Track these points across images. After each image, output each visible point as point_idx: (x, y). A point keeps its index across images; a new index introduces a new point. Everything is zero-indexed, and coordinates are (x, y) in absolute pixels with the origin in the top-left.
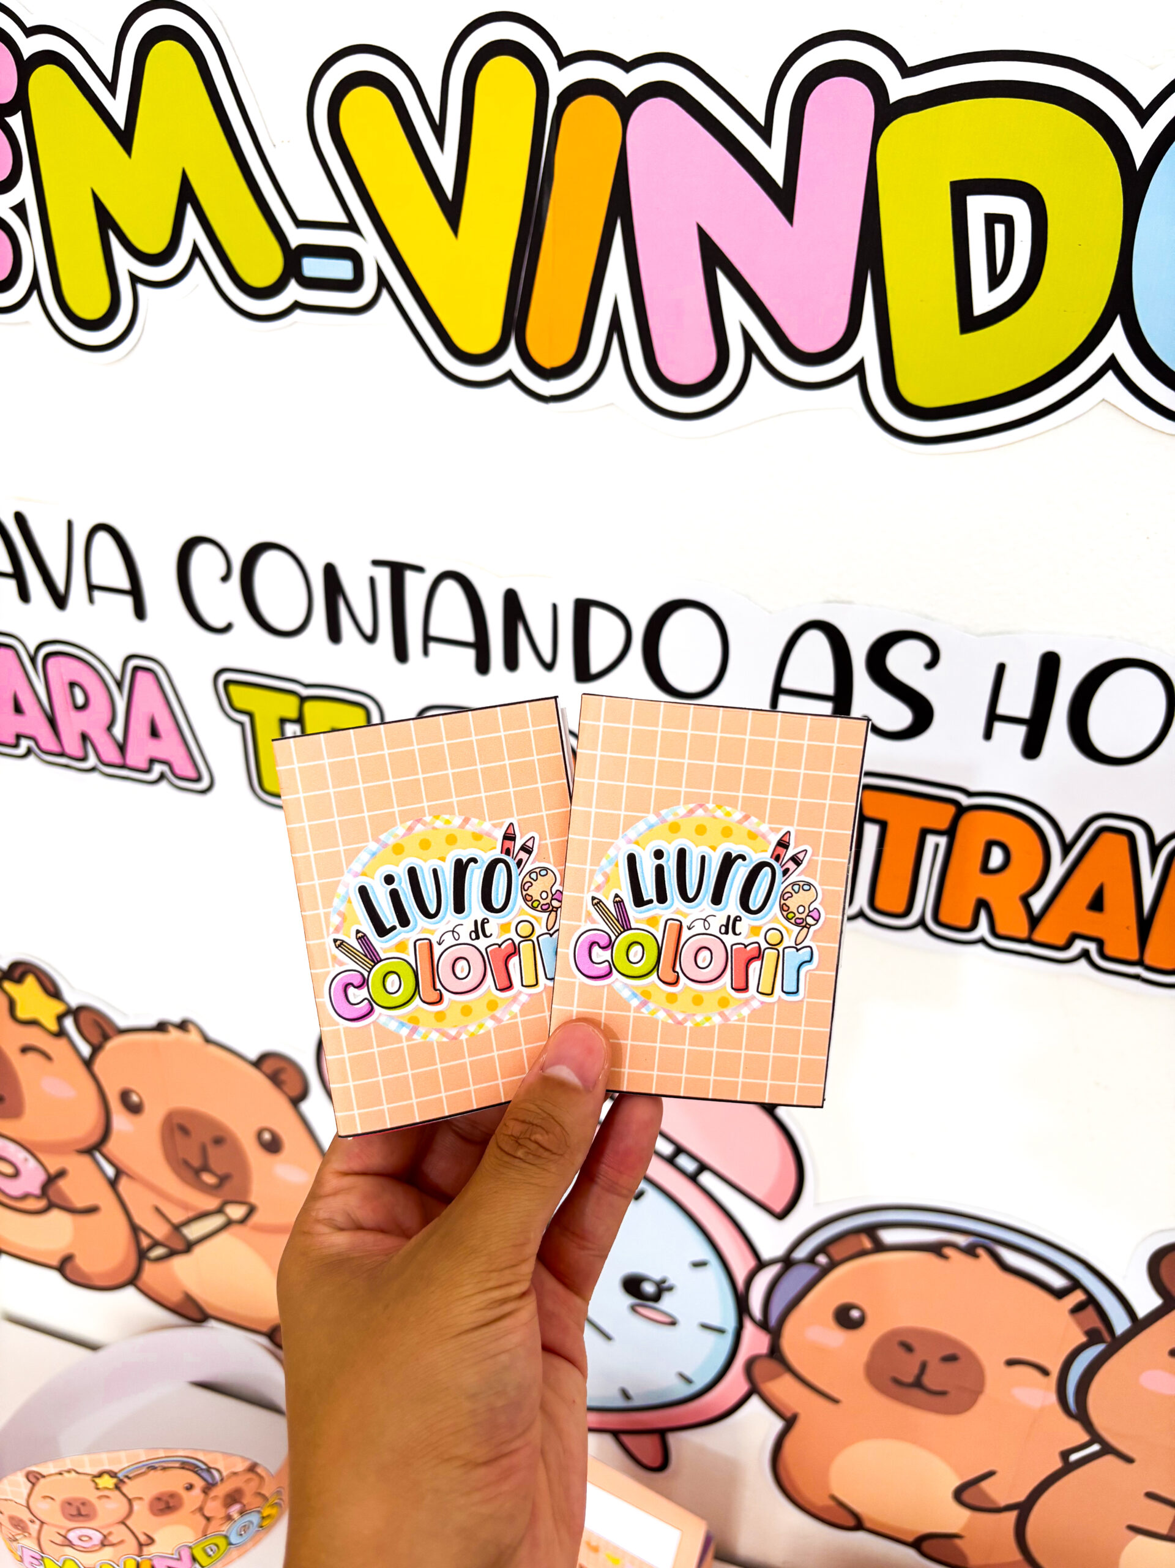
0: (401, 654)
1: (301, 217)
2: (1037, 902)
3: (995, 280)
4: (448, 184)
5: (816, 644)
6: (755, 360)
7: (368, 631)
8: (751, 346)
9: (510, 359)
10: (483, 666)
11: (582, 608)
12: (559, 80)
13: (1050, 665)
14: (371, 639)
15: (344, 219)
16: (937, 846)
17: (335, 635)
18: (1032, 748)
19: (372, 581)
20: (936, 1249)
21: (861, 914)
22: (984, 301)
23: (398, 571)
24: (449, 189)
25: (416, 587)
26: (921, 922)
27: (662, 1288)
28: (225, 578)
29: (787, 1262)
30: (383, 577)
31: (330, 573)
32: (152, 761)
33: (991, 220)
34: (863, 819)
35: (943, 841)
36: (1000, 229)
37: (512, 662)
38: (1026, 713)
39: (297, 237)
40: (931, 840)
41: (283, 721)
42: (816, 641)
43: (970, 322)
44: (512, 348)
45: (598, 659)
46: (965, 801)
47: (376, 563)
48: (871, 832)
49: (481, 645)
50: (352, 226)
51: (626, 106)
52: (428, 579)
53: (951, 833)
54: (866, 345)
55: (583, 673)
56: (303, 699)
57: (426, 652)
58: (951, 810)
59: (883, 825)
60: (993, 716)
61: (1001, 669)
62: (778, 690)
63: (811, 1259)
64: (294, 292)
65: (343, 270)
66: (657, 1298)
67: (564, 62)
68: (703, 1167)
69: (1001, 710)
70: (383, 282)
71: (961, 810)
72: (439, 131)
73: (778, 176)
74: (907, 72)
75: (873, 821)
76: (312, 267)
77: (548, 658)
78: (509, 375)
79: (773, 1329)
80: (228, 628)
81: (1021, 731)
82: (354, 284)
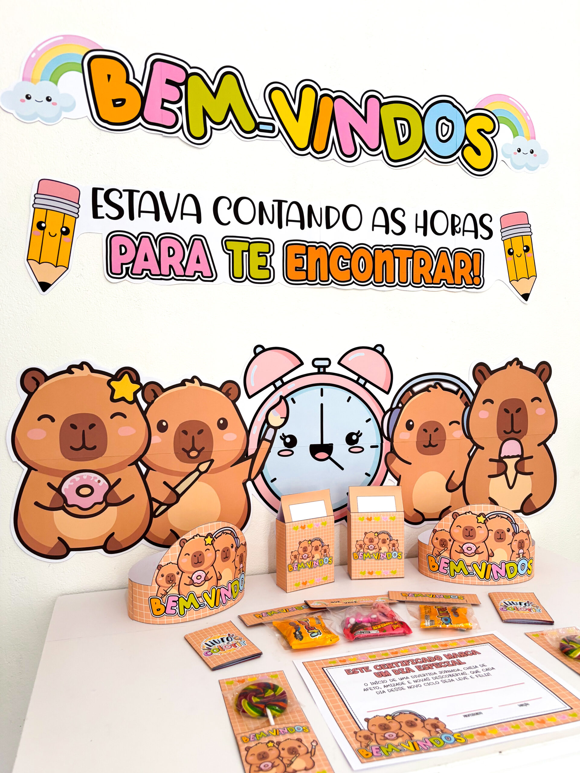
0: (280, 226)
1: (260, 115)
2: (432, 272)
3: (404, 136)
4: (296, 111)
5: (380, 213)
6: (362, 150)
7: (271, 220)
8: (361, 147)
9: (310, 149)
10: (302, 227)
11: (328, 208)
12: (320, 93)
13: (425, 213)
14: (272, 222)
15: (271, 117)
16: (410, 261)
17: (261, 222)
18: (425, 234)
19: (273, 206)
20: (426, 389)
21: (397, 284)
22: (402, 139)
23: (280, 202)
24: (296, 112)
25: (285, 206)
26: (410, 284)
27: (359, 435)
28: (229, 208)
29: (391, 410)
30: (276, 204)
31: (261, 204)
32: (195, 272)
33: (401, 125)
34: (395, 258)
35: (411, 260)
36: (403, 126)
37: (310, 225)
38: (422, 225)
39: (258, 120)
40: (409, 260)
41: (243, 251)
42: (380, 212)
43: (401, 143)
44: (310, 147)
45: (332, 222)
46: (415, 249)
47: (274, 201)
48: (397, 260)
49: (302, 221)
50: (273, 118)
51: (334, 99)
52: (288, 204)
53: (412, 258)
54: (383, 147)
55: (328, 226)
56: (250, 243)
57: (287, 225)
58: (412, 251)
59: (399, 258)
60: (417, 227)
61: (417, 215)
62: (374, 226)
63: (397, 407)
64: (257, 132)
65: (270, 128)
66: (357, 441)
67: (321, 90)
68: (367, 381)
69: (418, 225)
70: (280, 131)
71: (414, 251)
72: (294, 101)
73: (363, 114)
74: (384, 98)
75: (397, 258)
76: (262, 127)
77: (319, 223)
78: (309, 153)
79: (390, 439)
80: (229, 222)
81: (422, 229)
82: (273, 131)
